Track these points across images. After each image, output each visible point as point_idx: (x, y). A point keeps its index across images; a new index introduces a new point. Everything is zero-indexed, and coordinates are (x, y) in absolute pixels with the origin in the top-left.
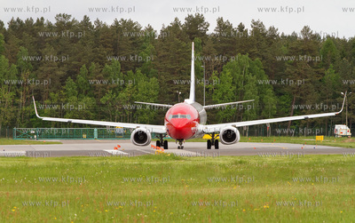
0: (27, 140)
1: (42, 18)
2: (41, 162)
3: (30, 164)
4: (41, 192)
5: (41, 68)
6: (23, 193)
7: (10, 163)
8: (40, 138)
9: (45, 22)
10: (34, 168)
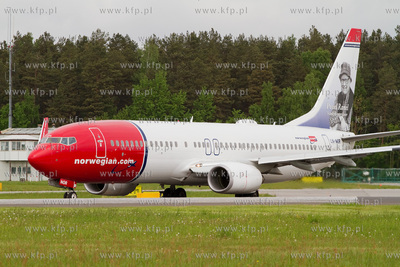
0: (359, 183)
1: (379, 31)
2: (377, 210)
3: (363, 213)
4: (378, 249)
5: (377, 93)
6: (354, 249)
7: (339, 212)
8: (375, 180)
9: (383, 35)
10: (367, 218)
